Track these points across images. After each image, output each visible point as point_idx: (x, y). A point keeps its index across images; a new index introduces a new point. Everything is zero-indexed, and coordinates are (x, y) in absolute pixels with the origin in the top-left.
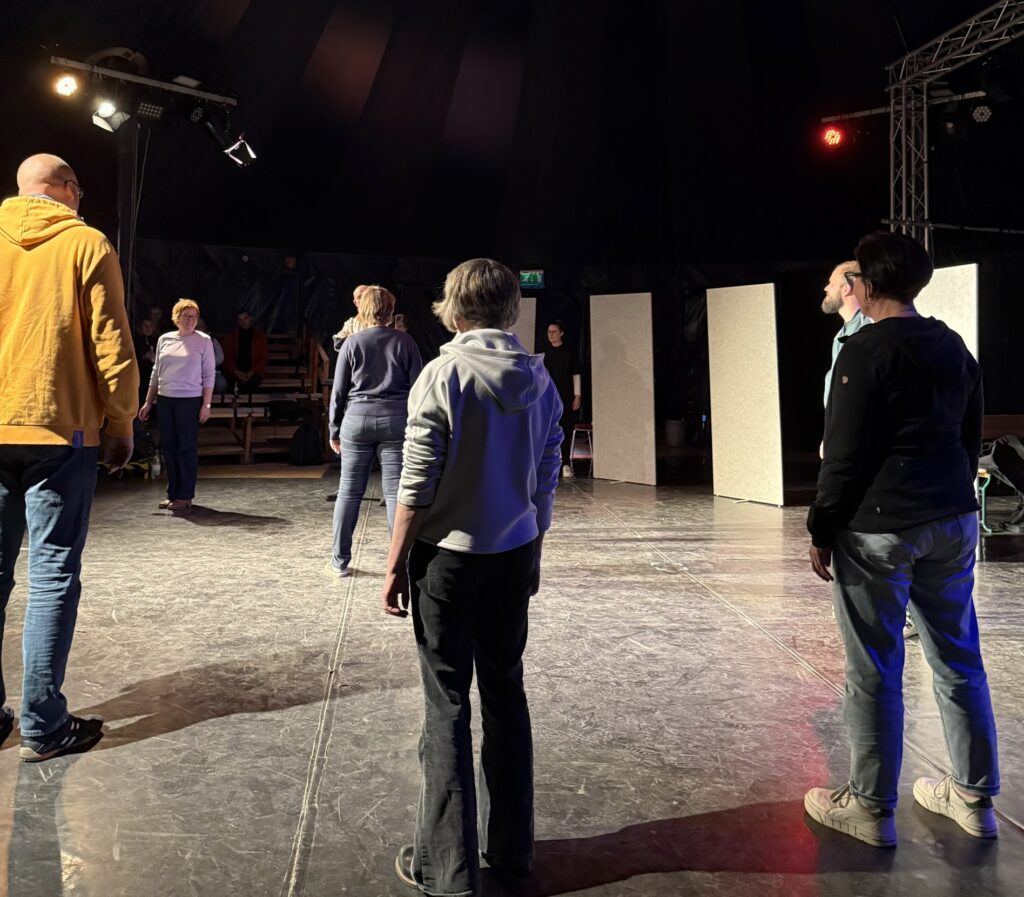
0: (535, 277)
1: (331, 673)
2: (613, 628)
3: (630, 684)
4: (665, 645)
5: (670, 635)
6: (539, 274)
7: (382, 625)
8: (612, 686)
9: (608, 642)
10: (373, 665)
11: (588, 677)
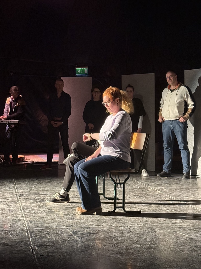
0: (83, 71)
1: (33, 250)
2: (167, 228)
3: (189, 251)
4: (197, 234)
5: (197, 231)
6: (85, 69)
7: (48, 229)
8: (180, 252)
9: (167, 234)
10: (53, 246)
11: (166, 248)
